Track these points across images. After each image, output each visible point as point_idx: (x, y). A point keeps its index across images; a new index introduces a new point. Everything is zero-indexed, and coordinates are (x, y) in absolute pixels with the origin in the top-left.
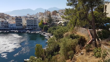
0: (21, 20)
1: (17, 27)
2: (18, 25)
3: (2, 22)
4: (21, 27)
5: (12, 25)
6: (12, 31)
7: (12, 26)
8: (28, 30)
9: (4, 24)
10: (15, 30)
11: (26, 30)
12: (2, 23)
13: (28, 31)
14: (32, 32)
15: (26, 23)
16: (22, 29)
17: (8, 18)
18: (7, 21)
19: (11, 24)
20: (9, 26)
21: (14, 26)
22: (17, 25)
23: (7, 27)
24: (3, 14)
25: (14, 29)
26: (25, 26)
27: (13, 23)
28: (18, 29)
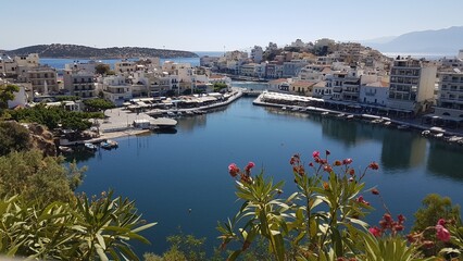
0: (418, 73)
1: (390, 104)
2: (399, 97)
3: (340, 76)
4: (408, 106)
5: (373, 92)
6: (368, 118)
7: (373, 95)
8: (438, 123)
9: (344, 87)
10: (383, 113)
11: (430, 122)
12: (340, 80)
13: (440, 129)
14: (454, 139)
15: (436, 92)
16: (411, 116)
17: (369, 65)
18: (360, 73)
19: (371, 88)
20: (362, 96)
21: (382, 98)
22: (392, 96)
23: (355, 98)
24: (357, 45)
25: (375, 112)
26: (429, 104)
27: (378, 85)
28: (392, 114)
